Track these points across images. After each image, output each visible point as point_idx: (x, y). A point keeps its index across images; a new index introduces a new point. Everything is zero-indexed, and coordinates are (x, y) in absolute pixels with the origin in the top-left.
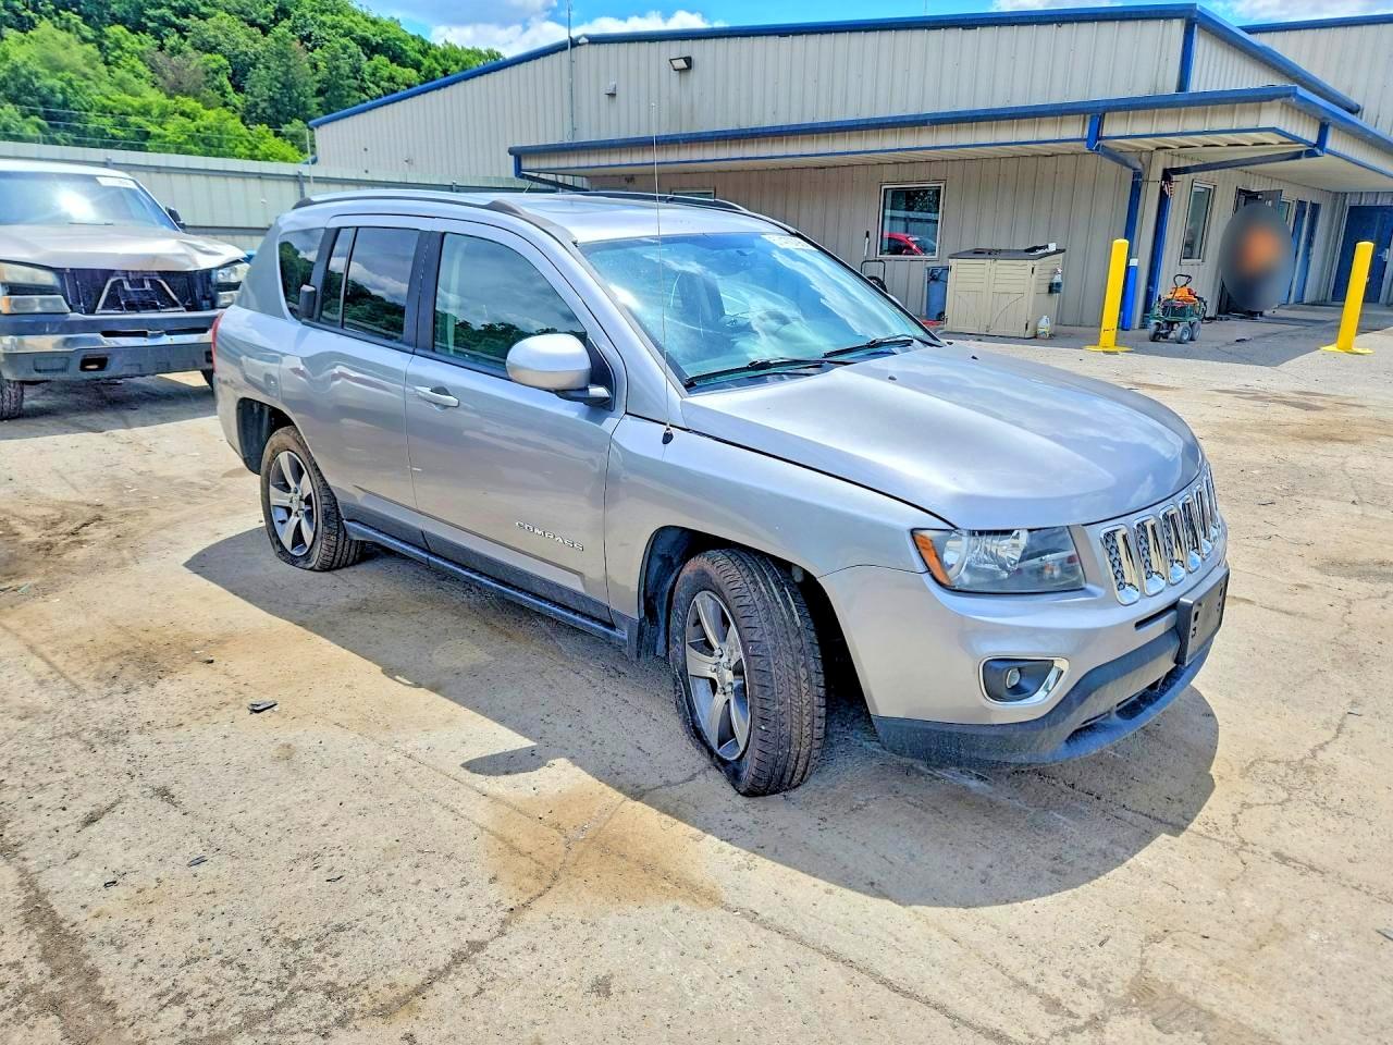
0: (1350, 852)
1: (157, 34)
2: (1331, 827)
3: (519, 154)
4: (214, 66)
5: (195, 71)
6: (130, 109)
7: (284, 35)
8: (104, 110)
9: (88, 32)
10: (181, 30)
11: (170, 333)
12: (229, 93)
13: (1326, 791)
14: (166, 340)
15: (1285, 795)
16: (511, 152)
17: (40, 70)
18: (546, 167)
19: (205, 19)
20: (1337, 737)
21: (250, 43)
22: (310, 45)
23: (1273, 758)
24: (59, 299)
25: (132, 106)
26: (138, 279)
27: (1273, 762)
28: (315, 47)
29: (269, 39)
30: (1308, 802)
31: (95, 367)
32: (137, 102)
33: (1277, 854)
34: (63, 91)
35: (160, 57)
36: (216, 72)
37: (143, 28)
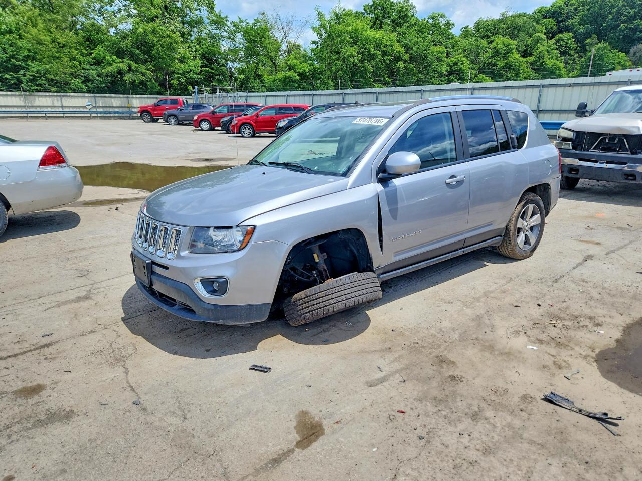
0: (78, 345)
2: (90, 347)
11: (608, 163)
13: (104, 357)
14: (605, 166)
15: (114, 346)
20: (128, 382)
23: (133, 355)
24: (569, 144)
26: (613, 137)
27: (132, 354)
30: (104, 350)
31: (574, 173)
33: (95, 332)
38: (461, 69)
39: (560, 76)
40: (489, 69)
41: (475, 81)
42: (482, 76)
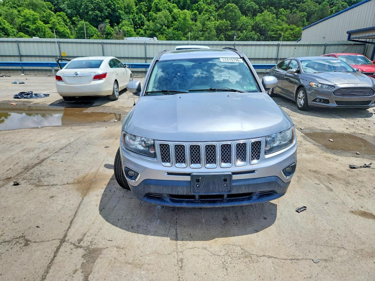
1: (291, 9)
3: (350, 33)
4: (303, 15)
5: (297, 18)
6: (278, 29)
7: (325, 4)
8: (273, 31)
9: (275, 11)
10: (297, 7)
12: (305, 22)
16: (348, 33)
17: (261, 22)
18: (358, 37)
19: (304, 3)
21: (315, 7)
22: (332, 6)
25: (279, 28)
28: (333, 6)
29: (321, 6)
32: (280, 27)
34: (265, 27)
35: (290, 15)
36: (303, 17)
37: (288, 8)
38: (4, 27)
39: (69, 38)
40: (24, 29)
41: (17, 36)
42: (22, 34)
